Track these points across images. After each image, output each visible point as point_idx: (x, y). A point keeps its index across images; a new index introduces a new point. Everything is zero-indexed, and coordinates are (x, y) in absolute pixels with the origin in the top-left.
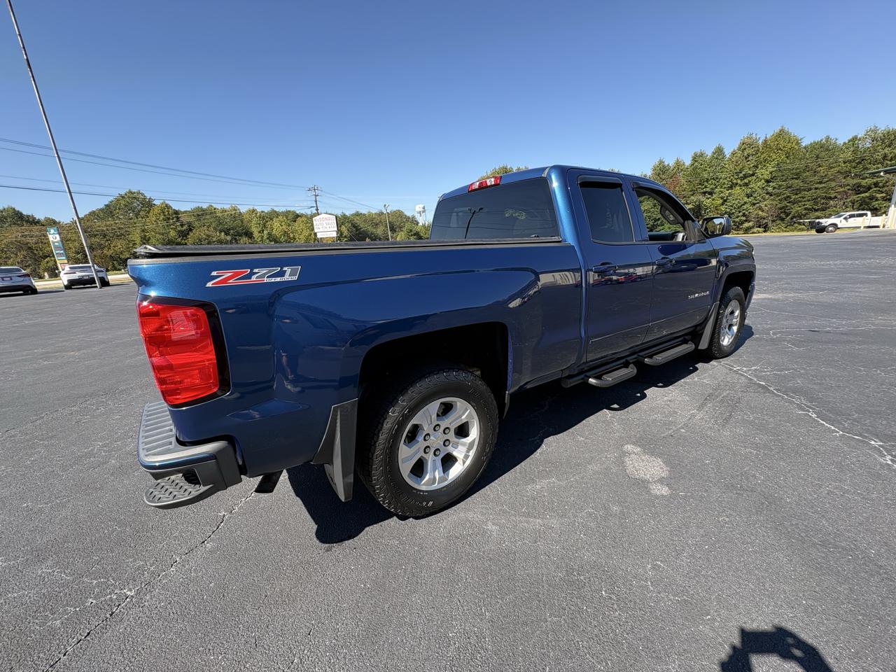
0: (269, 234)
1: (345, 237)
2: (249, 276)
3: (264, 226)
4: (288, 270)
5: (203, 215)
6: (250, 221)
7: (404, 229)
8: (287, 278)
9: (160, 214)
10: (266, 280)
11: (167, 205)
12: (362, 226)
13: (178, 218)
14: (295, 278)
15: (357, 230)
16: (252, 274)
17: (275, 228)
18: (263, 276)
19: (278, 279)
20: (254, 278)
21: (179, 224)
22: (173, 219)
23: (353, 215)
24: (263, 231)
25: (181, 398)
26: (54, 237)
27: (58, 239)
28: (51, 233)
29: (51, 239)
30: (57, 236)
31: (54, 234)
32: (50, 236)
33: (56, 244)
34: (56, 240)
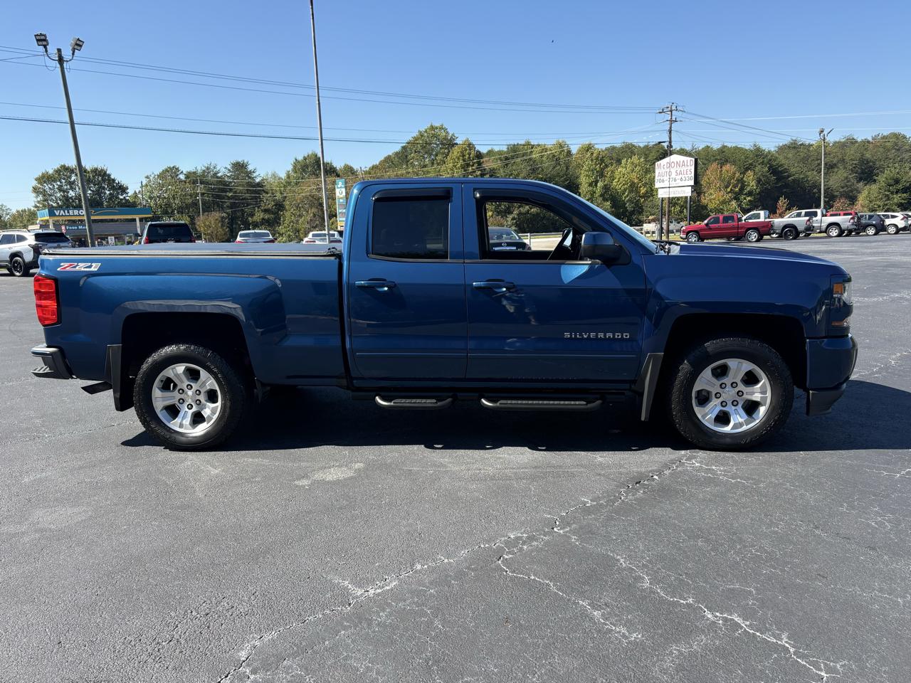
0: (606, 188)
1: (750, 194)
2: (75, 267)
3: (602, 174)
4: (94, 265)
5: (513, 157)
6: (579, 166)
7: (882, 179)
8: (92, 269)
9: (459, 159)
10: (83, 269)
11: (470, 144)
12: (793, 170)
13: (479, 164)
14: (96, 270)
15: (778, 180)
16: (77, 265)
17: (618, 177)
18: (81, 267)
19: (88, 269)
20: (77, 268)
21: (479, 173)
22: (473, 165)
23: (782, 149)
24: (596, 182)
25: (47, 322)
26: (340, 192)
27: (344, 194)
28: (339, 186)
29: (338, 194)
30: (344, 190)
31: (341, 187)
32: (337, 191)
33: (341, 201)
34: (342, 196)
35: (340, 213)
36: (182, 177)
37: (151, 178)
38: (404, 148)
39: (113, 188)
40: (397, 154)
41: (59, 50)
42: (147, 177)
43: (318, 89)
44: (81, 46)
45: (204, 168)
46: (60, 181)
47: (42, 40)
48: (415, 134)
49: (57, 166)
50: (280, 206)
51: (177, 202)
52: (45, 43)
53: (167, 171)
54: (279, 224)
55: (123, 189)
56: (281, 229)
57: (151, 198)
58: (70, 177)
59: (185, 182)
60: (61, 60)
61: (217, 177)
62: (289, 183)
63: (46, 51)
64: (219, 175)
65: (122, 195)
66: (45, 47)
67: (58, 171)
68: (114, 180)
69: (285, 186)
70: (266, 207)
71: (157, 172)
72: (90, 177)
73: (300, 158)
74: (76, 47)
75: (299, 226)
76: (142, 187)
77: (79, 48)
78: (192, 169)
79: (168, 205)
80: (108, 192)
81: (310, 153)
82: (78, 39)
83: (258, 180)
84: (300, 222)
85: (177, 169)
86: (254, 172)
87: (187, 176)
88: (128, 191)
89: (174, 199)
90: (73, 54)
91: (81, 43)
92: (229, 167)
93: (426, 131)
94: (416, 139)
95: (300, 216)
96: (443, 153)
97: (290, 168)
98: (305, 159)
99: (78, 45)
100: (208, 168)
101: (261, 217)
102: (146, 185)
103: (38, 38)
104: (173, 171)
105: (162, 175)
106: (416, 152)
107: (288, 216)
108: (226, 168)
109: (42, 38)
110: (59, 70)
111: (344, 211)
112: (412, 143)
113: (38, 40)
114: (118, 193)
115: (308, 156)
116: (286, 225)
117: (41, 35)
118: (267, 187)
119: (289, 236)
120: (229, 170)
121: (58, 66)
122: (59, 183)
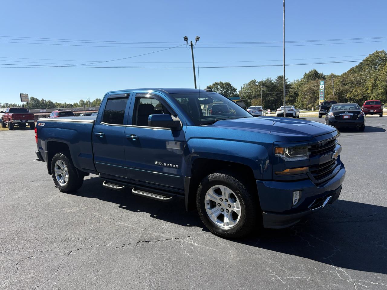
26: (322, 87)
27: (323, 88)
28: (321, 84)
29: (320, 88)
30: (323, 86)
31: (322, 85)
32: (320, 86)
33: (322, 91)
34: (322, 88)
35: (321, 96)
36: (257, 84)
37: (245, 85)
38: (361, 63)
39: (232, 90)
40: (357, 66)
41: (191, 42)
42: (244, 85)
43: (284, 43)
44: (199, 39)
45: (266, 80)
46: (214, 88)
47: (186, 39)
48: (367, 56)
49: (214, 83)
50: (296, 94)
51: (254, 94)
52: (186, 40)
53: (251, 82)
54: (295, 102)
55: (235, 90)
56: (296, 104)
57: (244, 93)
58: (218, 86)
59: (258, 86)
60: (192, 45)
61: (271, 83)
62: (302, 84)
63: (187, 42)
64: (272, 82)
65: (234, 92)
66: (187, 41)
67: (214, 85)
68: (232, 87)
69: (300, 85)
70: (290, 95)
71: (248, 83)
72: (224, 86)
73: (307, 72)
74: (197, 40)
75: (304, 103)
76: (242, 89)
77: (198, 40)
78: (261, 80)
79: (250, 95)
80: (230, 91)
81: (313, 70)
82: (198, 37)
83: (288, 83)
84: (304, 101)
85: (256, 81)
86: (287, 80)
87: (259, 83)
88: (237, 90)
89: (253, 93)
90: (196, 42)
91: (199, 38)
92: (276, 78)
93: (373, 54)
94: (367, 58)
95: (305, 98)
96: (382, 65)
97: (303, 77)
98: (310, 73)
99: (198, 39)
100: (267, 80)
101: (288, 99)
102: (243, 88)
103: (185, 38)
104: (254, 82)
105: (249, 84)
106: (367, 65)
107: (299, 98)
108: (275, 79)
109: (186, 38)
110: (191, 48)
111: (323, 95)
112: (366, 60)
113: (185, 39)
114: (233, 92)
115: (312, 71)
116: (298, 102)
117: (186, 37)
118: (292, 86)
119: (299, 107)
120: (276, 80)
121: (191, 47)
122: (214, 89)
